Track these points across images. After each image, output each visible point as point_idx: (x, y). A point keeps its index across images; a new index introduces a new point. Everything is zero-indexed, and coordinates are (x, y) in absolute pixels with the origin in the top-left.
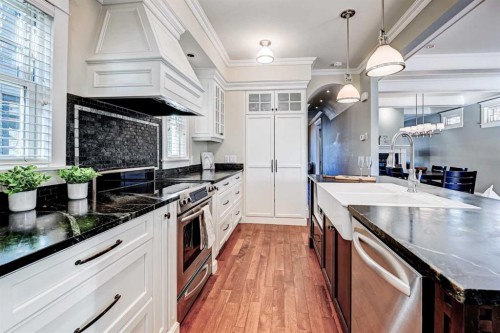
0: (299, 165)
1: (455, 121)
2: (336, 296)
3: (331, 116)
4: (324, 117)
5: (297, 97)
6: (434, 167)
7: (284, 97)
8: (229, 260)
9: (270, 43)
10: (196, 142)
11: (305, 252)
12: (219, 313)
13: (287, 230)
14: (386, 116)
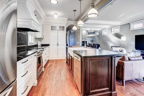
0: (64, 44)
1: (98, 34)
2: (71, 70)
3: (72, 32)
4: (70, 32)
5: (63, 27)
6: (93, 44)
7: (60, 27)
8: (47, 68)
9: (57, 14)
10: (36, 39)
11: (65, 64)
12: (46, 78)
13: (61, 60)
14: (84, 32)
